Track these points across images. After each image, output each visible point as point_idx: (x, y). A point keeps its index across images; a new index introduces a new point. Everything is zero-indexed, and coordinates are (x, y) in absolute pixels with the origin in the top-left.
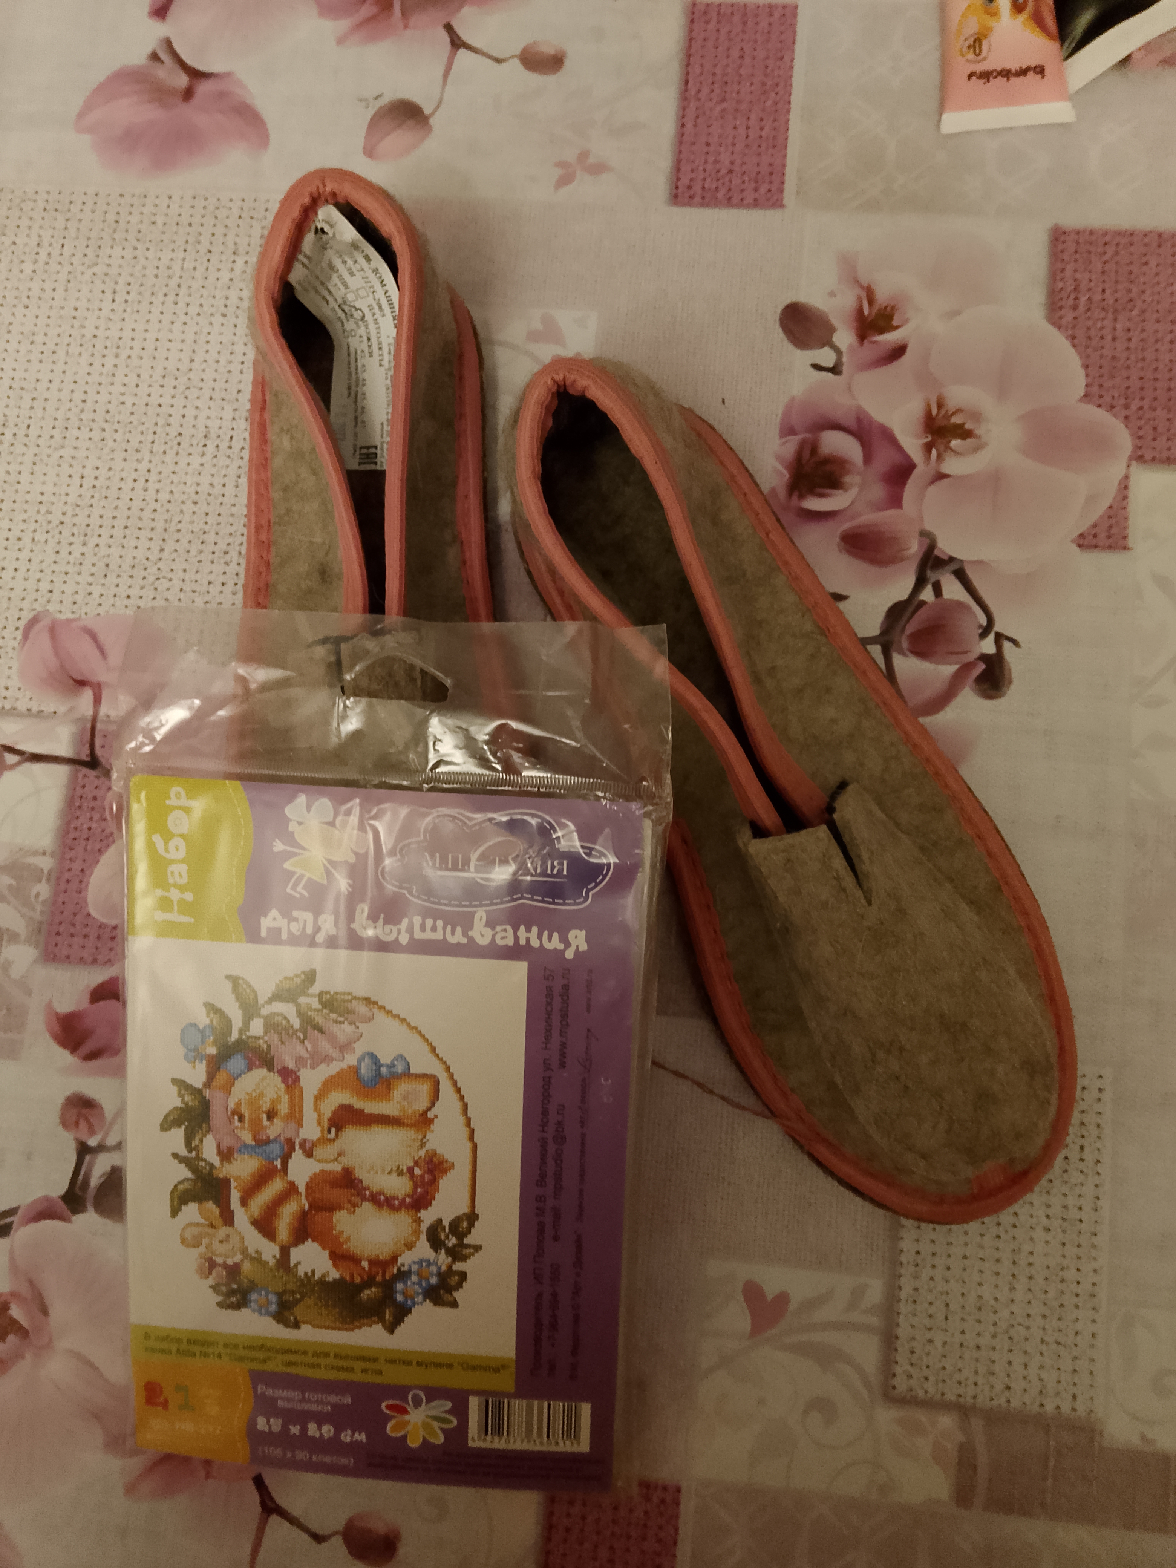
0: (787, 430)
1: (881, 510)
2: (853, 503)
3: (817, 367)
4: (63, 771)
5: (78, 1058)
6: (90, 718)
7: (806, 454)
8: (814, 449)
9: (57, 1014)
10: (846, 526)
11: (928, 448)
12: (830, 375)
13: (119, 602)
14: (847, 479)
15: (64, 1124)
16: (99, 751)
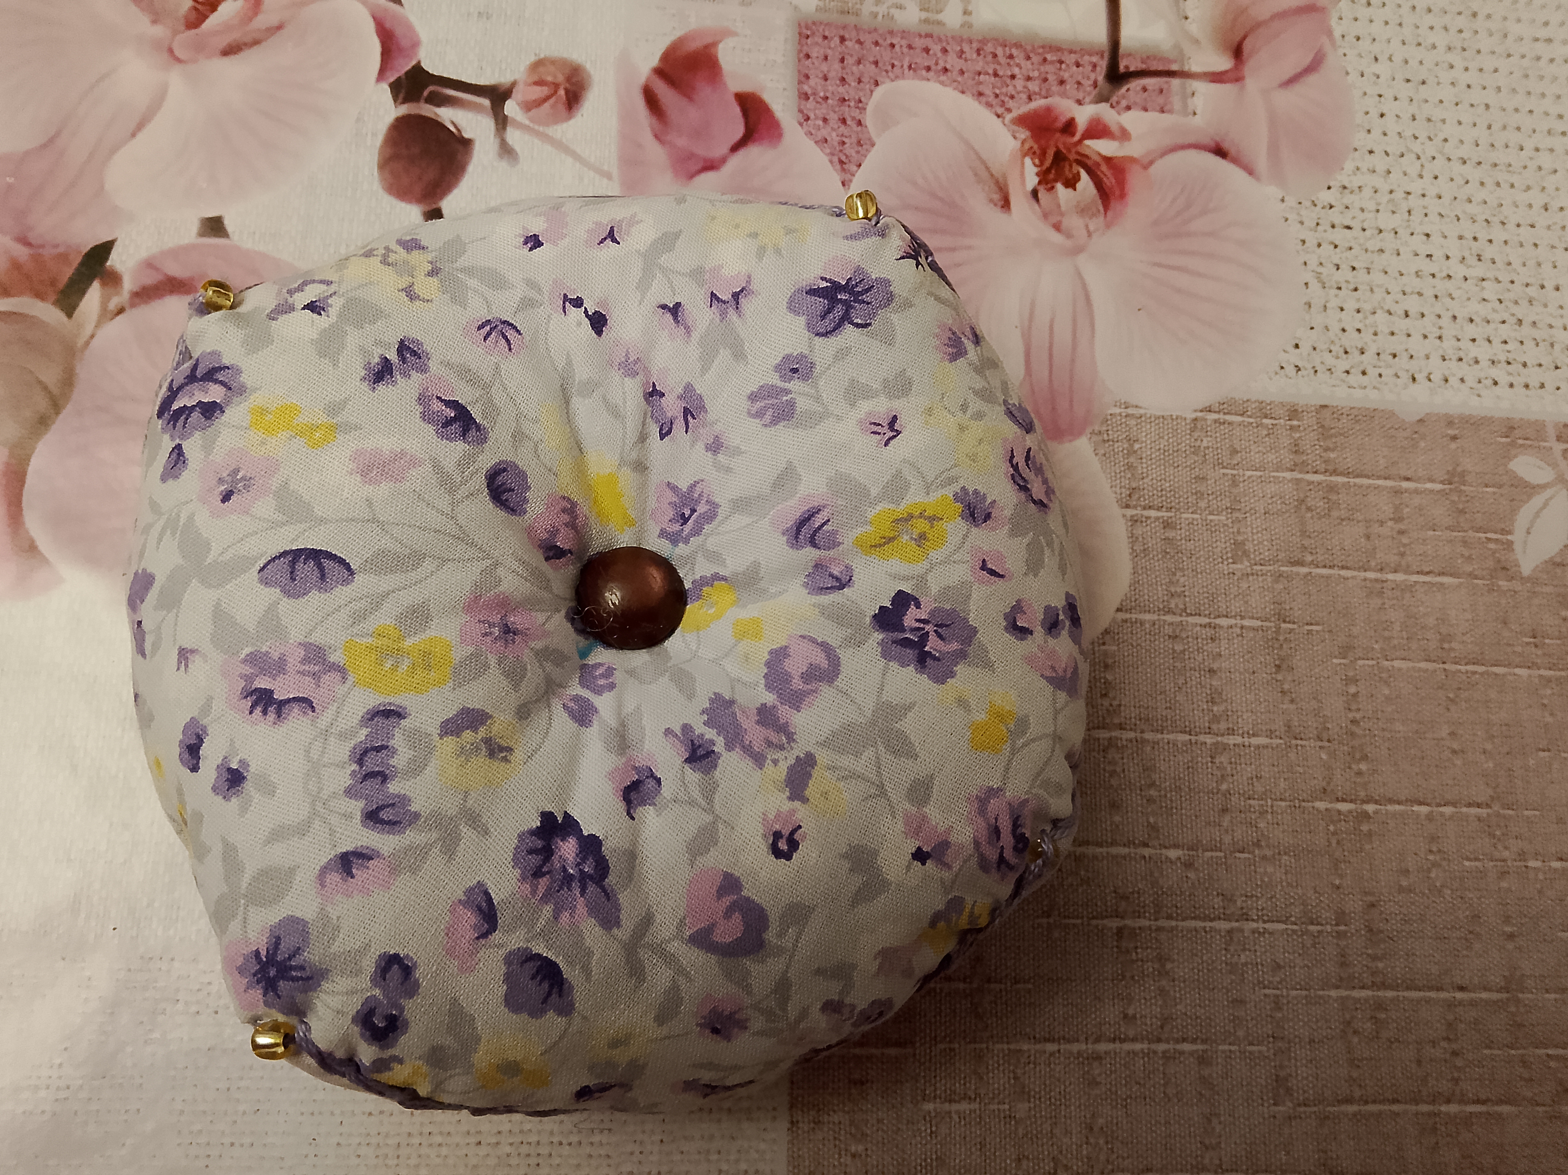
4: (1099, 34)
5: (648, 79)
6: (1186, 68)
9: (715, 44)
13: (1371, 103)
15: (538, 64)
16: (1135, 84)
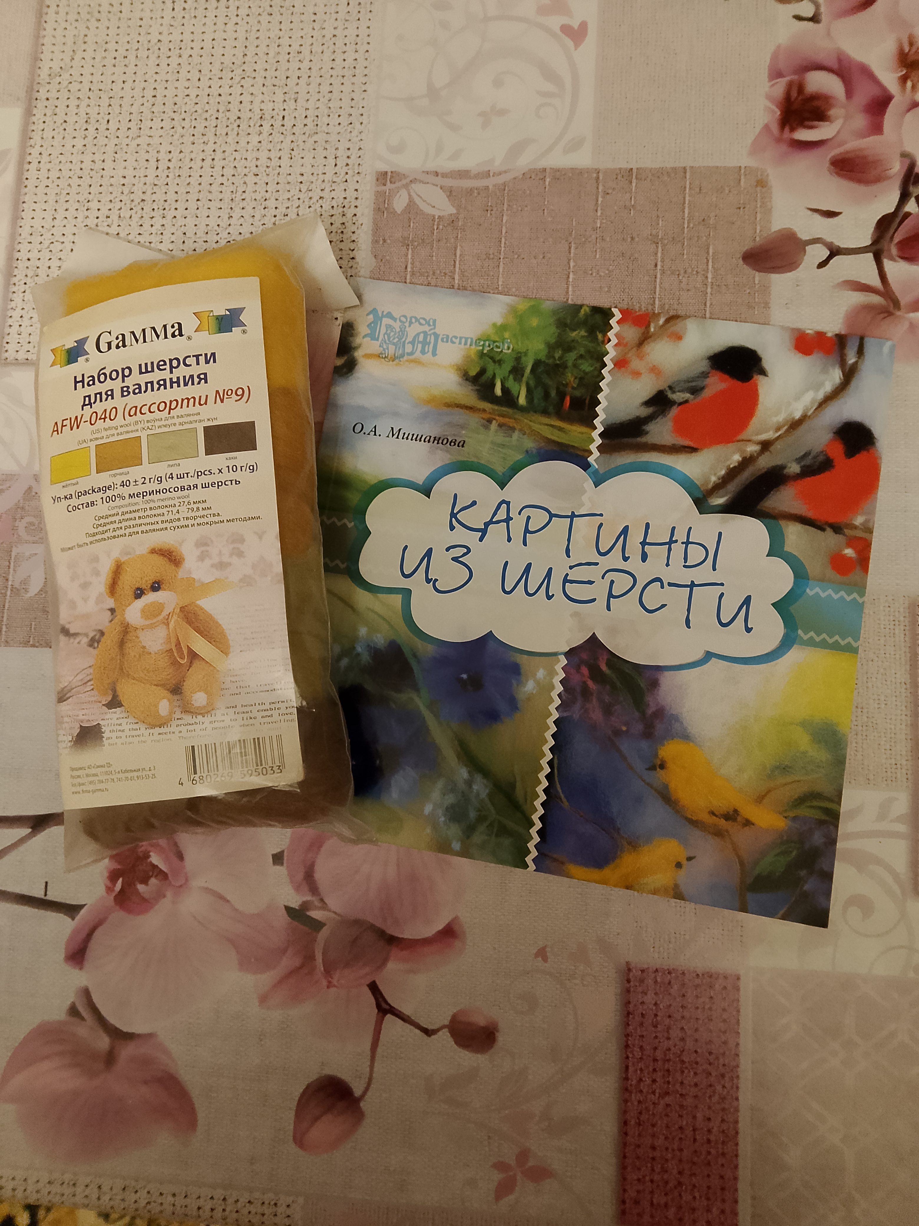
0: (776, 74)
1: (865, 137)
2: (838, 132)
3: (798, 18)
7: (794, 94)
8: (801, 88)
10: (835, 152)
11: (904, 80)
12: (811, 24)
14: (832, 112)
